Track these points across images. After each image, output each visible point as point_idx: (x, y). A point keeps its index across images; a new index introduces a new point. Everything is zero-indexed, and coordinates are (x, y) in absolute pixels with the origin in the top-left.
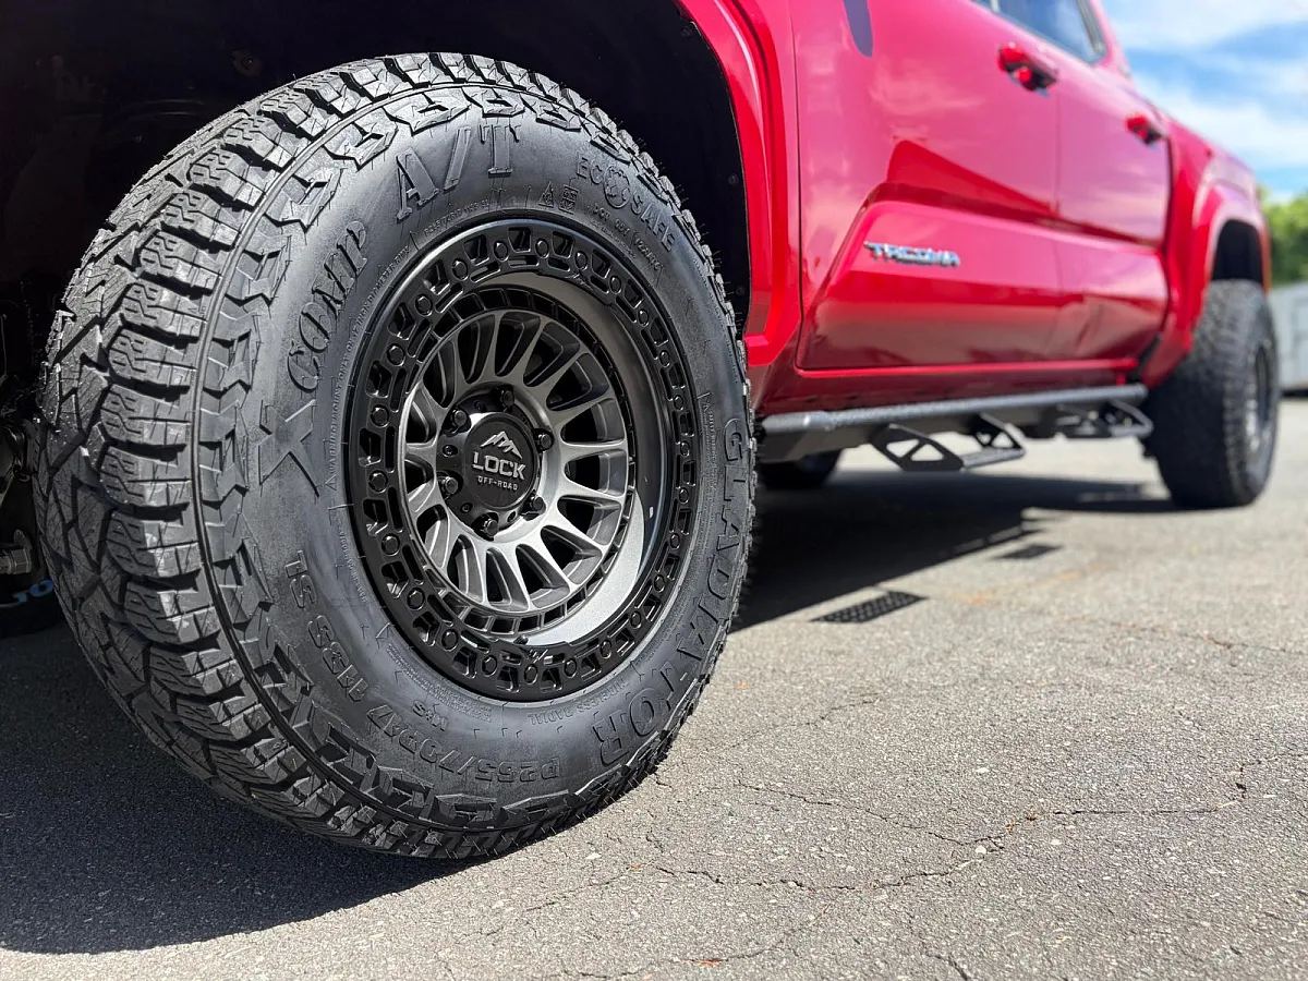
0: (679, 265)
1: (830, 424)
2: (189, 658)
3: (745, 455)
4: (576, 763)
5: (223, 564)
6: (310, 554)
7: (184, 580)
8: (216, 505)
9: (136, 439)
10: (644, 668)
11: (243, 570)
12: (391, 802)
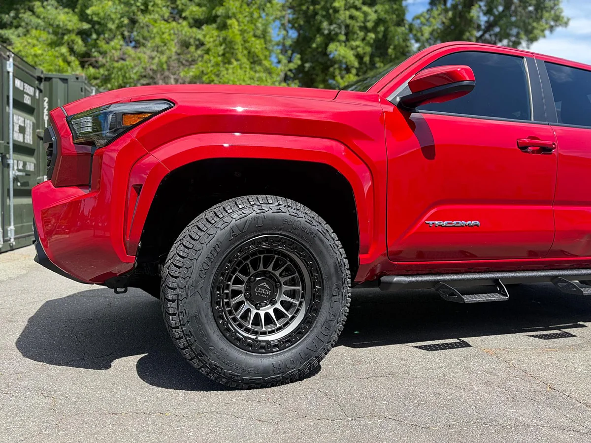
1: (405, 281)
2: (174, 330)
3: (341, 294)
4: (265, 371)
5: (181, 312)
6: (199, 312)
7: (174, 314)
9: (169, 286)
10: (293, 351)
11: (184, 314)
12: (214, 369)
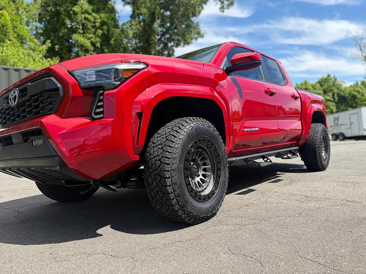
0: (218, 140)
1: (238, 159)
2: (170, 195)
3: (227, 167)
4: (208, 211)
6: (181, 183)
8: (173, 177)
9: (165, 170)
11: (176, 184)
12: (188, 214)
